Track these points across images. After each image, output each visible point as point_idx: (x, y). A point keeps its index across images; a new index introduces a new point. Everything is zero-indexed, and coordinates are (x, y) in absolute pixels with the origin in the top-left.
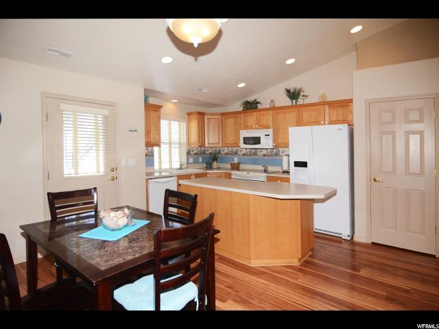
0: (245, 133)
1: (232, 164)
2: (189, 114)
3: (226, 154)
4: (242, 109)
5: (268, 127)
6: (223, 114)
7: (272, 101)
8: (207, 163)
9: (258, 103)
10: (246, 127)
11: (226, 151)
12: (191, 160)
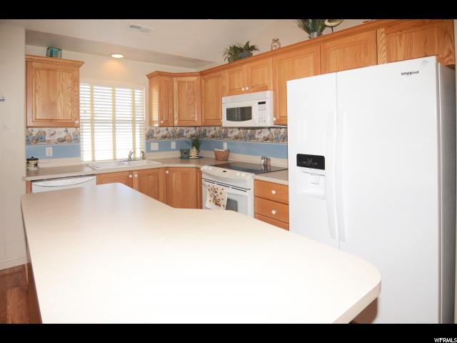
0: (230, 102)
1: (216, 153)
2: (150, 76)
3: (213, 136)
4: (227, 62)
5: (265, 88)
6: (202, 74)
7: (276, 41)
8: (181, 151)
9: (253, 48)
10: (232, 92)
11: (213, 132)
12: (155, 146)
